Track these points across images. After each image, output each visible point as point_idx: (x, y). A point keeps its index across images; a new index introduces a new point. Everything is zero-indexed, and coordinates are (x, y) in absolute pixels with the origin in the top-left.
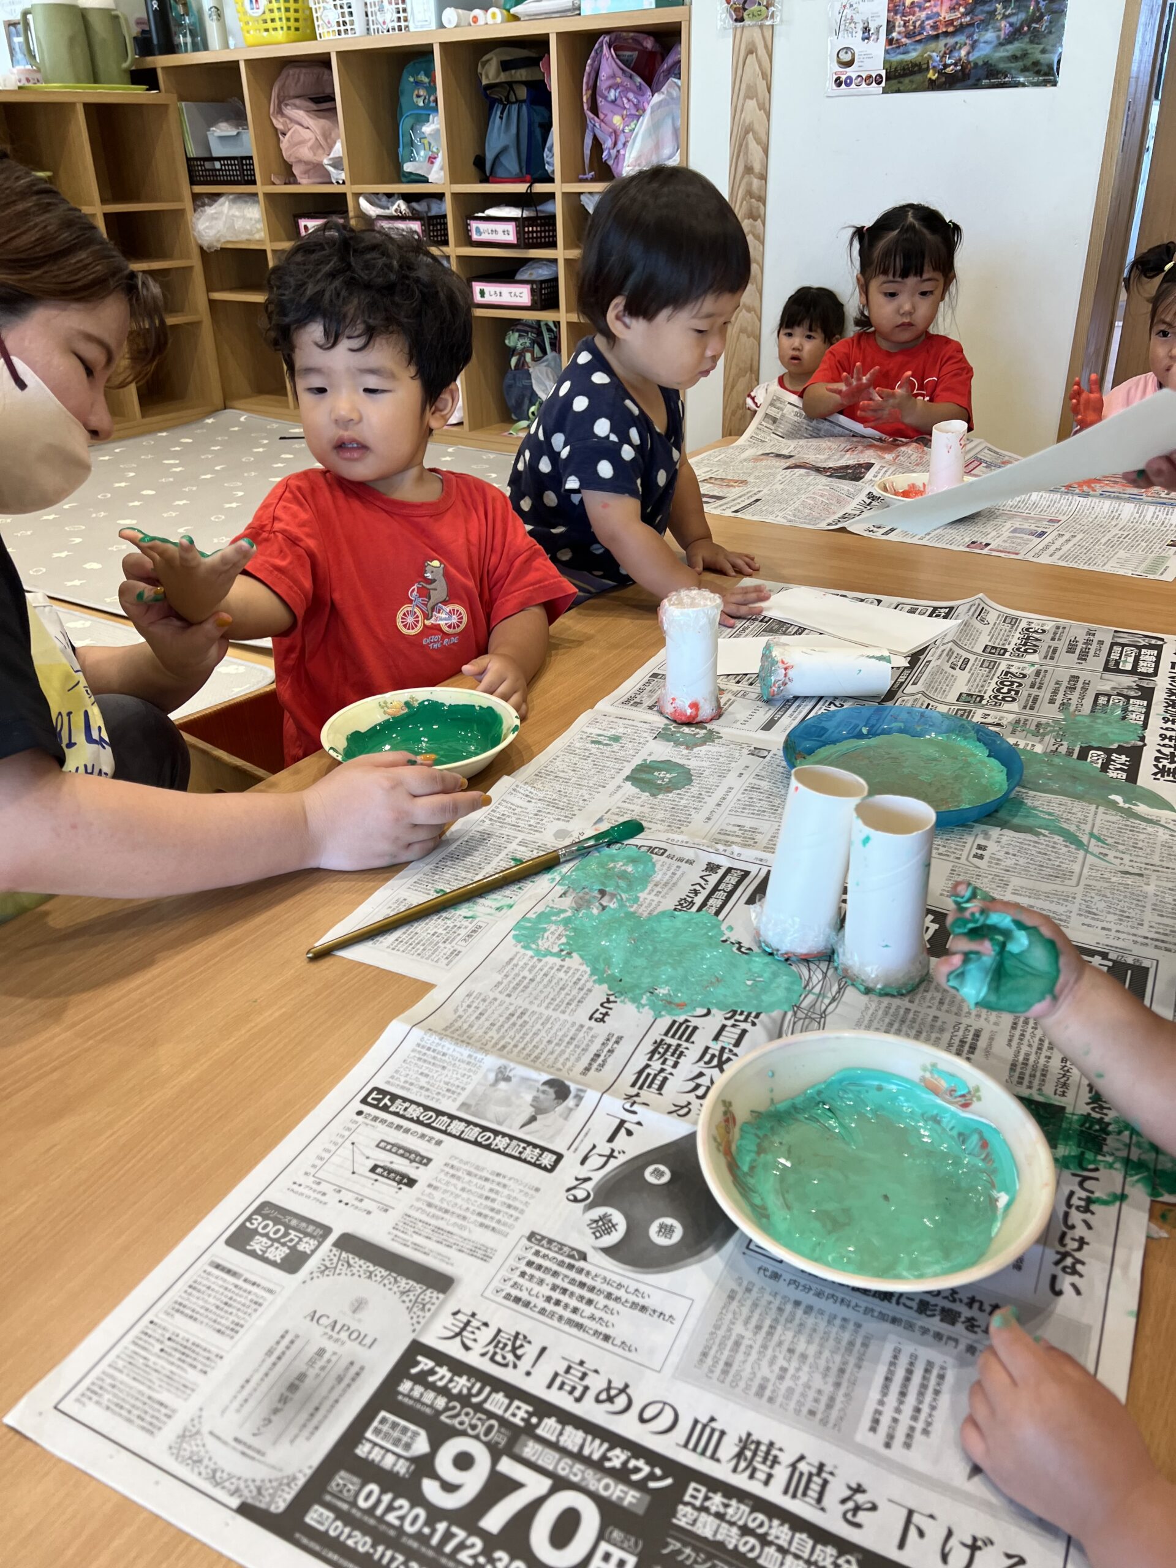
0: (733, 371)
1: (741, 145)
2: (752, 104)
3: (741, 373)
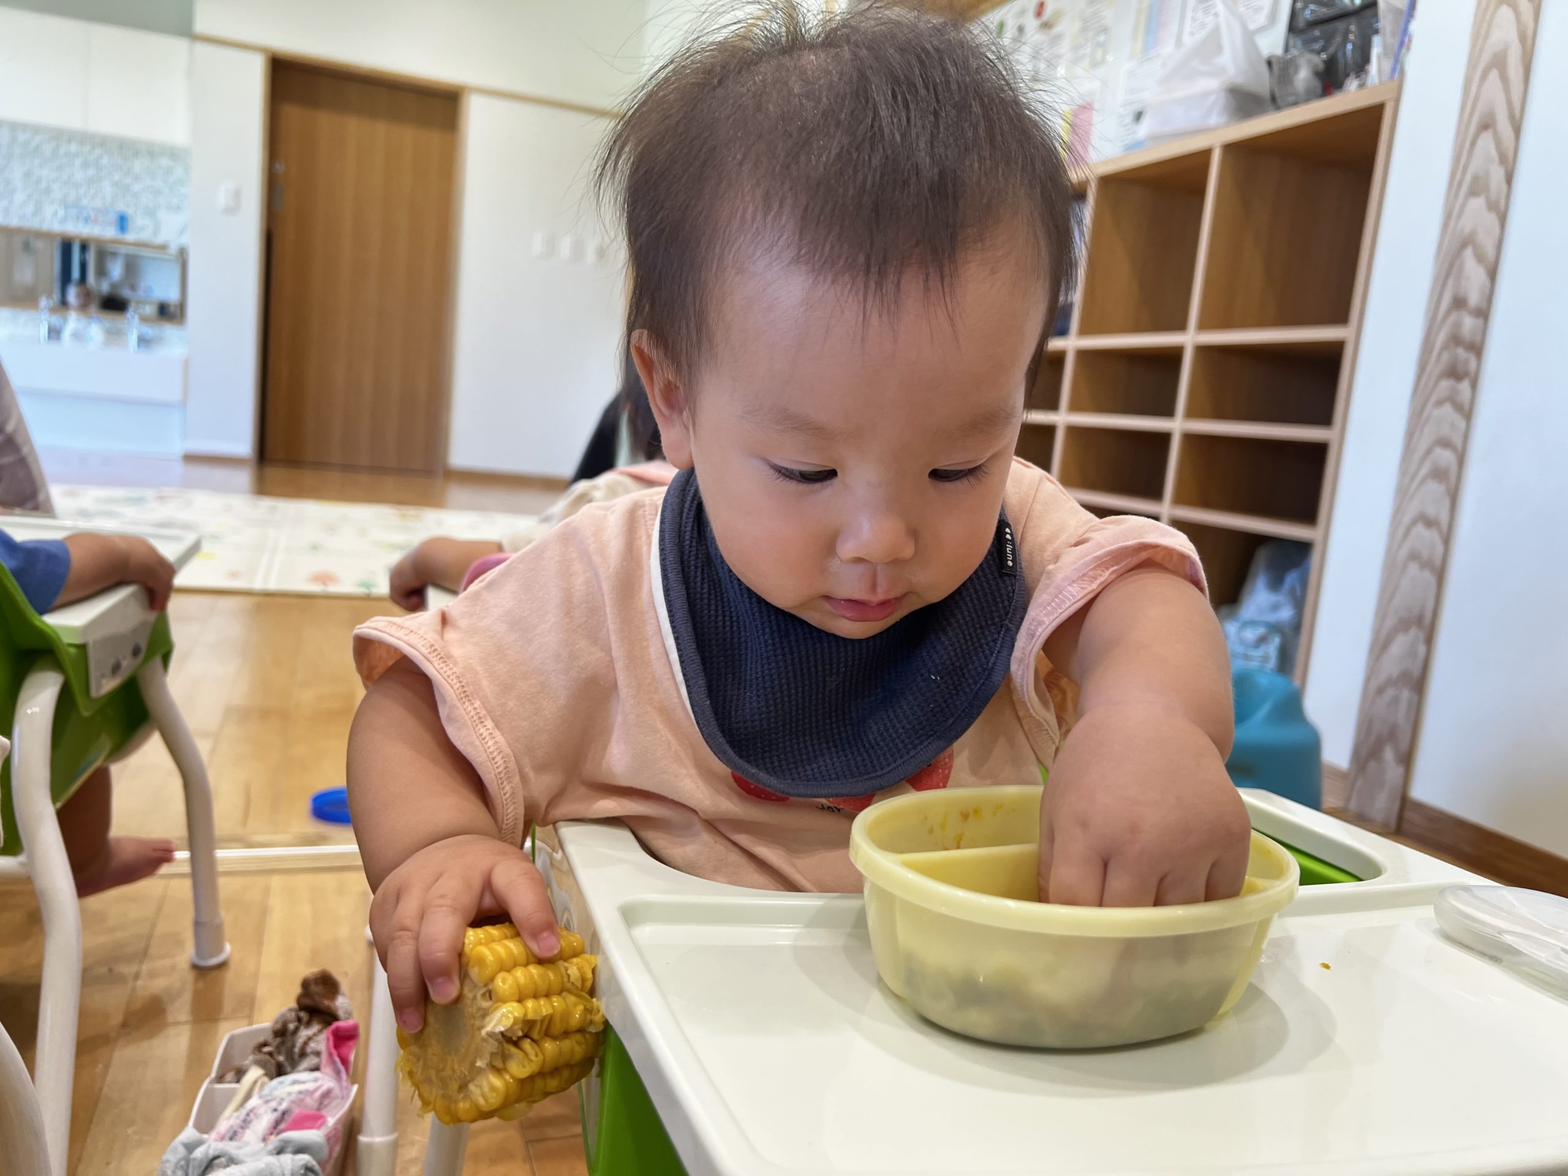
0: (1390, 622)
1: (1451, 265)
2: (1477, 204)
3: (1404, 625)
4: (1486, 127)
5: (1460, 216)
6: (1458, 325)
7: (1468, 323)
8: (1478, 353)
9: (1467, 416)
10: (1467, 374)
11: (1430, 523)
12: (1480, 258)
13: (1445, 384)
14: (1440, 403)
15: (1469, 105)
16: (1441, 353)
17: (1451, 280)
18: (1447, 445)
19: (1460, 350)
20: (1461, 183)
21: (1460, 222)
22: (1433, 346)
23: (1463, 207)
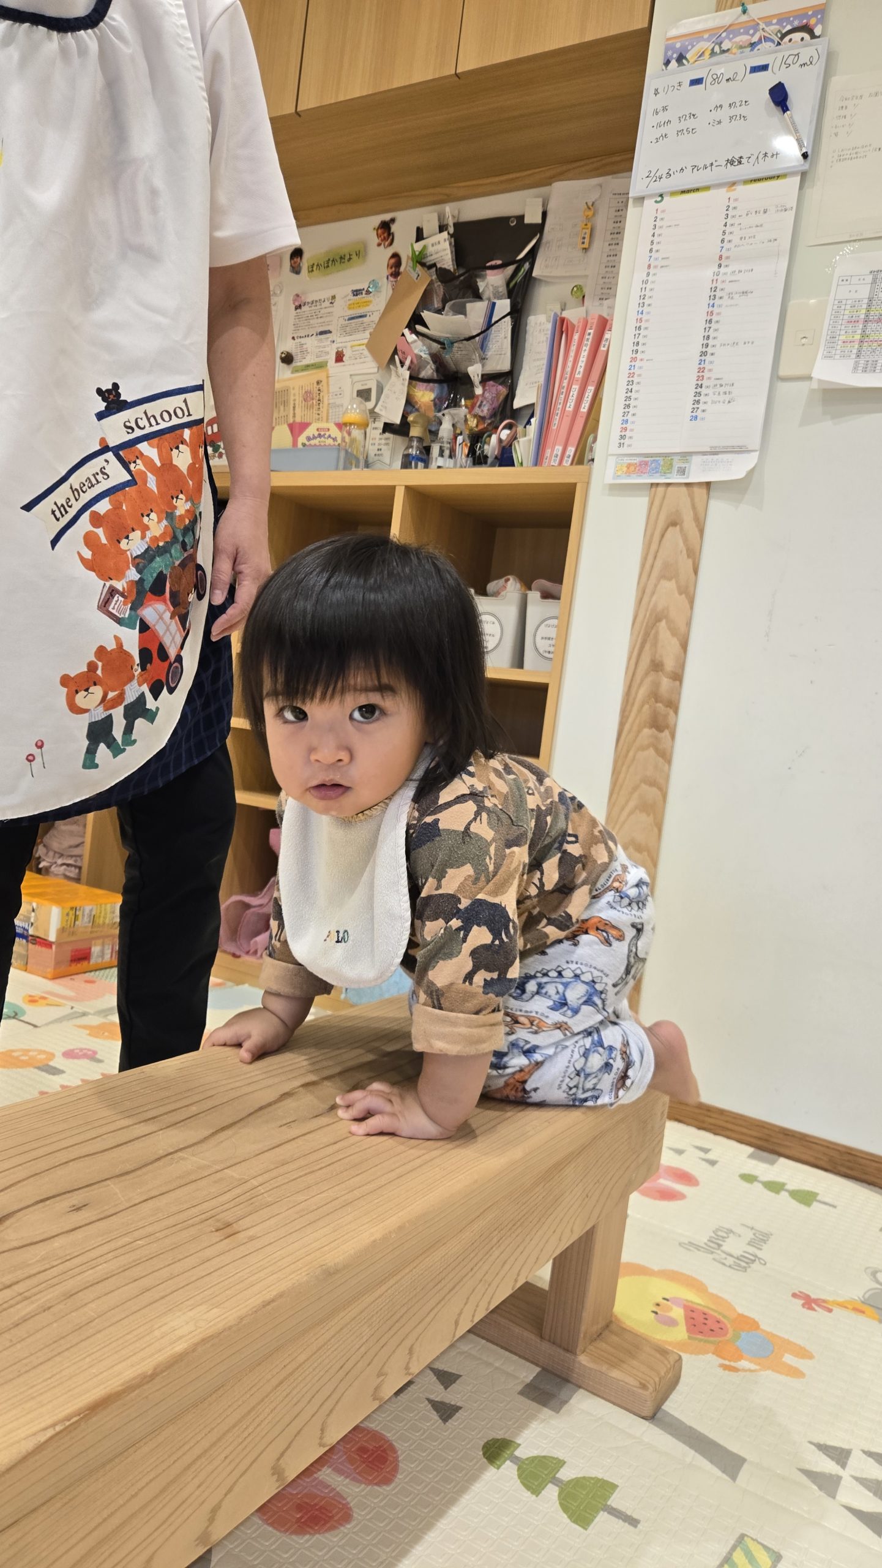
4: (674, 524)
5: (653, 593)
6: (657, 685)
7: (666, 683)
8: (676, 712)
9: (669, 762)
10: (667, 727)
12: (674, 632)
13: (647, 731)
14: (643, 748)
15: (657, 503)
16: (642, 706)
17: (647, 646)
18: (653, 783)
19: (659, 705)
20: (652, 566)
21: (654, 599)
22: (635, 699)
23: (656, 586)
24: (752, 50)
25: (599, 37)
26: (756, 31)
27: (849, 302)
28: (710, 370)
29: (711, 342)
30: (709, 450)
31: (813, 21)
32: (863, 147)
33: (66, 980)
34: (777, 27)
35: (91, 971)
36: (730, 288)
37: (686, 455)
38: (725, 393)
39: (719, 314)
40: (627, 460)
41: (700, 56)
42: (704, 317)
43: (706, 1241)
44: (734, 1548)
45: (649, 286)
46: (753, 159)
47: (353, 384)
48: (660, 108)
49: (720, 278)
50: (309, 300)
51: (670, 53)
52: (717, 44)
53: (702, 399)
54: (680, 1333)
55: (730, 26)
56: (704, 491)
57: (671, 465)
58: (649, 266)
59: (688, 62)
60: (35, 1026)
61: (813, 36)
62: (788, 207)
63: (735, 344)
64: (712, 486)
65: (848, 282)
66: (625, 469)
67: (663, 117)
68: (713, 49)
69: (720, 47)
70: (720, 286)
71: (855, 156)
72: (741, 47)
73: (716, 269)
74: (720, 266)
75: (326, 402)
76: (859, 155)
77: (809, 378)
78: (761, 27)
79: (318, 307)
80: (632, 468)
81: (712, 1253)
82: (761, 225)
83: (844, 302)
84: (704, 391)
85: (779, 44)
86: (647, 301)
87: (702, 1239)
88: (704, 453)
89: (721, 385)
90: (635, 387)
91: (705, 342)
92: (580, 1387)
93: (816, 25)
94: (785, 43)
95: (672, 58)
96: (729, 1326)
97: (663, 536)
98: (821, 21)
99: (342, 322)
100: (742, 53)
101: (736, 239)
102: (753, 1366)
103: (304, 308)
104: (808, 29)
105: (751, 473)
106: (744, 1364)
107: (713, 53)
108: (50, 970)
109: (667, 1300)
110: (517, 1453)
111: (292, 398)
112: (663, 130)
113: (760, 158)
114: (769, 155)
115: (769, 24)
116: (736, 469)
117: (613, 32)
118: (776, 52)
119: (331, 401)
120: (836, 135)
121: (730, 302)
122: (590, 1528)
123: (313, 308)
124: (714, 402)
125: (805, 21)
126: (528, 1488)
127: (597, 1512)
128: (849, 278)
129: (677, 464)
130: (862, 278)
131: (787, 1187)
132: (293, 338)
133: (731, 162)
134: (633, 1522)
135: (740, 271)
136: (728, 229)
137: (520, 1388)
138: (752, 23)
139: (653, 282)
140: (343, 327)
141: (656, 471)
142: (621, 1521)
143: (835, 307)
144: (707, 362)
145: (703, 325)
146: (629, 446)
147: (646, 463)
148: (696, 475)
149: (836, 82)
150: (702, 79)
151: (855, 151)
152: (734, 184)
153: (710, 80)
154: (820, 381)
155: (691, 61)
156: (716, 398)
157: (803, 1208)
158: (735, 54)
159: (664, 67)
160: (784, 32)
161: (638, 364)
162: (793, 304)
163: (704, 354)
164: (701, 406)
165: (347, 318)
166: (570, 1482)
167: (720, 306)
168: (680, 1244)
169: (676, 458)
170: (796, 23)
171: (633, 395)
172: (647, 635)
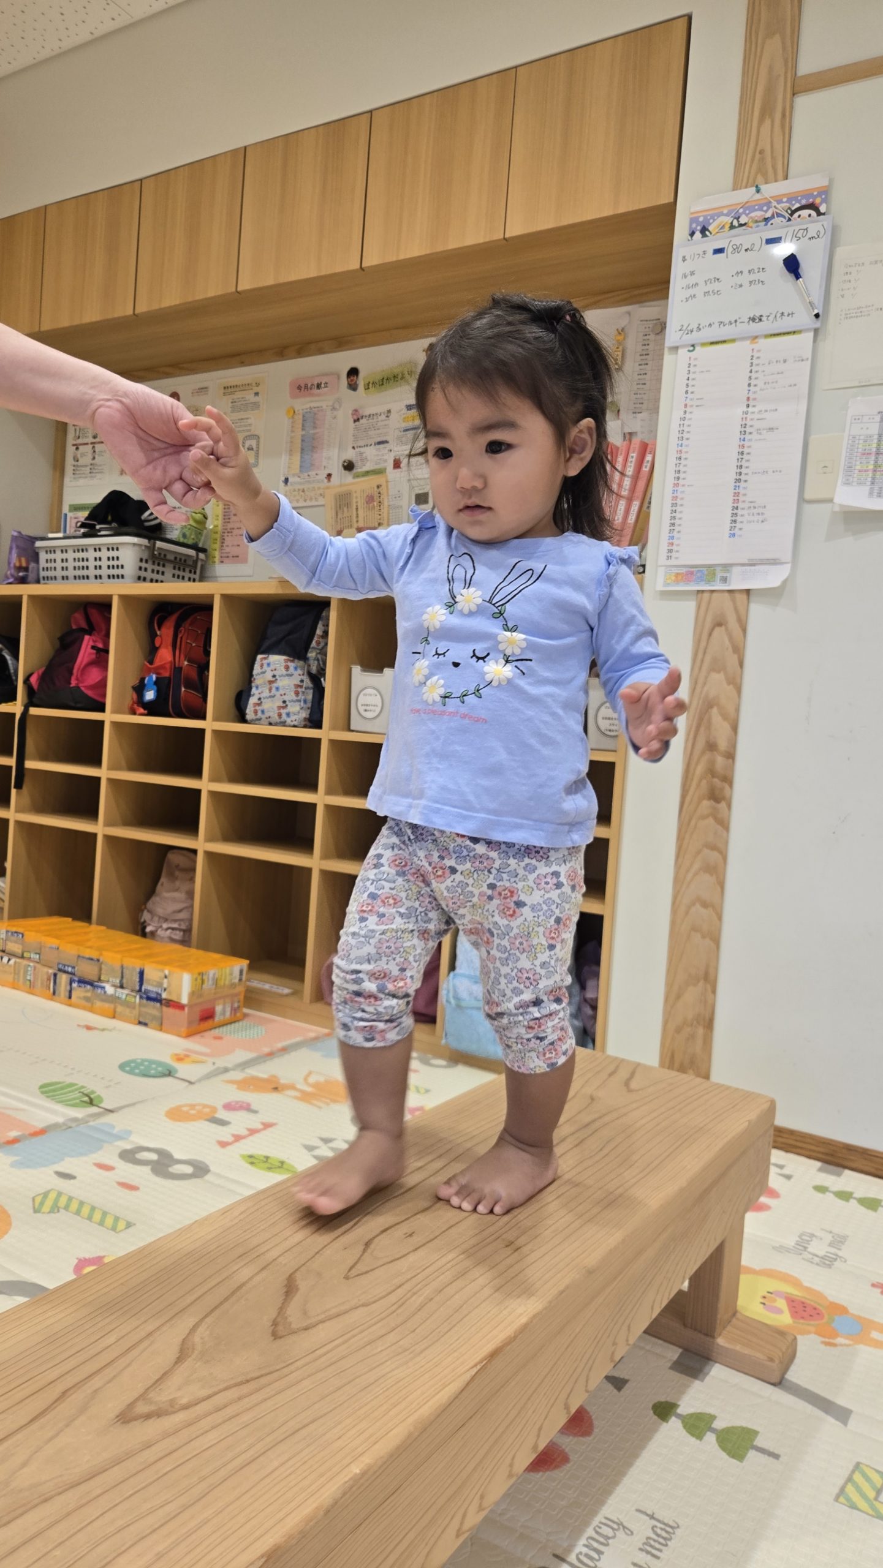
4: (720, 624)
5: (705, 684)
6: (712, 763)
7: (720, 761)
8: (731, 784)
9: (727, 828)
10: (724, 798)
11: (705, 905)
12: (725, 716)
13: (706, 803)
14: (704, 817)
15: (703, 608)
16: (700, 781)
17: (702, 729)
18: (714, 848)
19: (716, 780)
20: (702, 661)
21: (706, 689)
22: (693, 774)
23: (706, 678)
24: (766, 225)
25: (630, 209)
26: (769, 208)
27: (862, 437)
28: (745, 495)
29: (744, 471)
30: (747, 562)
31: (818, 201)
32: (866, 307)
33: (197, 1038)
34: (788, 205)
35: (215, 1028)
36: (758, 425)
37: (727, 567)
38: (759, 514)
39: (749, 447)
40: (675, 570)
41: (721, 229)
42: (738, 450)
43: (793, 1244)
44: (853, 1472)
45: (686, 422)
46: (771, 318)
47: (412, 488)
48: (688, 272)
49: (749, 416)
50: (367, 413)
51: (694, 226)
52: (735, 218)
53: (739, 519)
54: (784, 1319)
55: (747, 202)
56: (745, 596)
57: (714, 574)
58: (686, 406)
59: (711, 233)
60: (191, 1083)
61: (819, 214)
62: (804, 358)
63: (765, 472)
64: (751, 592)
65: (859, 421)
66: (673, 578)
67: (691, 280)
68: (732, 223)
69: (738, 221)
70: (749, 423)
71: (860, 314)
72: (756, 222)
73: (745, 409)
74: (748, 406)
75: (386, 503)
76: (863, 314)
77: (831, 501)
78: (773, 205)
79: (375, 420)
80: (680, 577)
81: (801, 1254)
82: (782, 373)
83: (857, 437)
84: (739, 512)
85: (789, 220)
86: (686, 436)
87: (791, 1241)
88: (743, 565)
89: (755, 508)
90: (679, 509)
91: (739, 470)
92: (716, 1362)
93: (821, 204)
94: (795, 219)
95: (697, 230)
96: (824, 1311)
97: (710, 635)
98: (825, 201)
99: (397, 433)
100: (757, 226)
101: (760, 384)
102: (847, 1342)
103: (361, 421)
104: (813, 206)
105: (785, 582)
106: (840, 1340)
107: (732, 227)
108: (184, 1030)
109: (771, 1293)
110: (679, 1411)
111: (354, 500)
112: (691, 292)
113: (778, 317)
114: (786, 314)
115: (779, 202)
116: (773, 578)
117: (642, 206)
118: (787, 226)
119: (391, 503)
120: (843, 296)
121: (759, 437)
122: (745, 1461)
123: (371, 421)
124: (749, 522)
125: (811, 200)
126: (693, 1435)
127: (748, 1450)
128: (860, 417)
129: (720, 574)
130: (872, 417)
131: (855, 1195)
132: (353, 448)
133: (753, 319)
134: (776, 1456)
135: (766, 411)
136: (754, 375)
137: (669, 1364)
138: (766, 201)
139: (690, 419)
140: (399, 438)
141: (701, 579)
142: (766, 1456)
143: (850, 442)
144: (741, 488)
145: (736, 456)
146: (677, 558)
147: (692, 573)
148: (737, 583)
149: (840, 252)
150: (724, 248)
151: (859, 311)
152: (756, 337)
153: (730, 249)
154: (841, 506)
155: (713, 234)
156: (751, 518)
157: (871, 1213)
158: (751, 227)
159: (689, 238)
160: (793, 209)
161: (680, 489)
162: (813, 438)
163: (738, 481)
164: (738, 525)
165: (402, 429)
166: (723, 1430)
167: (750, 440)
168: (774, 1248)
169: (718, 569)
170: (804, 202)
171: (678, 515)
172: (701, 719)
